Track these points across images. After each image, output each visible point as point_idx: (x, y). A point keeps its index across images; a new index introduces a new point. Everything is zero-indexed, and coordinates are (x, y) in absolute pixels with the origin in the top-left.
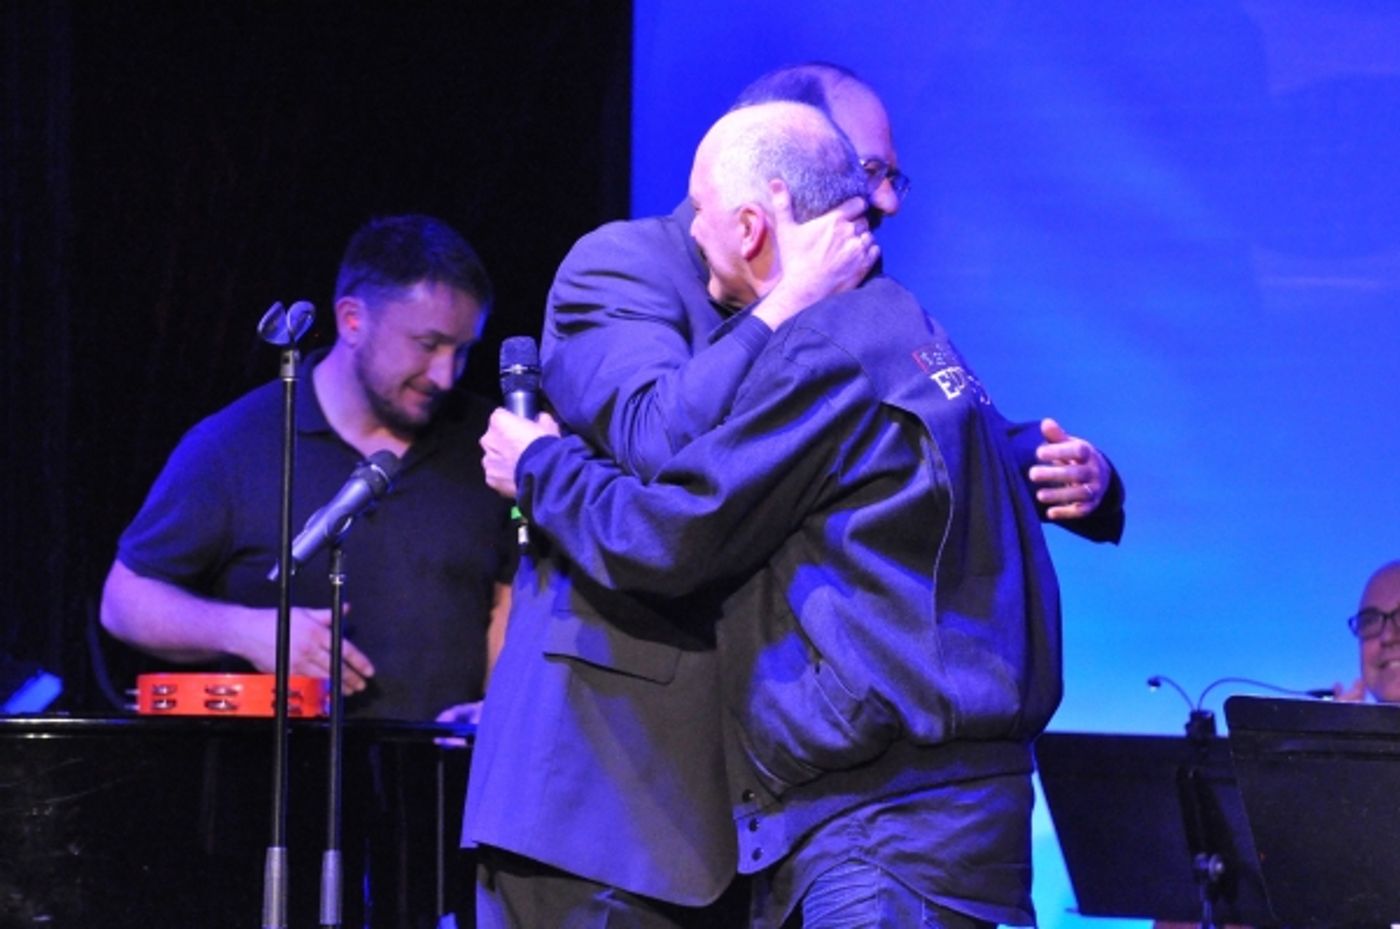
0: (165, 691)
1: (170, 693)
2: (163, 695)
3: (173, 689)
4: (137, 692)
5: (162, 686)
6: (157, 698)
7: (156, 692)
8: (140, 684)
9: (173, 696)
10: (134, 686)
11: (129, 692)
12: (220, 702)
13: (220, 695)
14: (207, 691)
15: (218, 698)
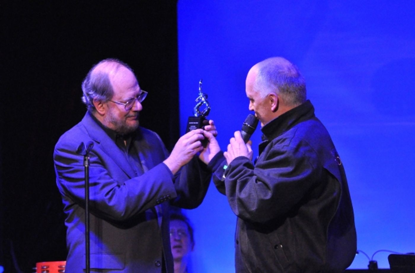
0: (45, 267)
1: (47, 268)
2: (45, 269)
3: (48, 267)
4: (36, 268)
5: (45, 266)
6: (43, 270)
7: (43, 268)
8: (37, 266)
9: (48, 269)
10: (35, 267)
11: (33, 268)
12: (63, 270)
13: (63, 268)
14: (59, 267)
15: (63, 269)
